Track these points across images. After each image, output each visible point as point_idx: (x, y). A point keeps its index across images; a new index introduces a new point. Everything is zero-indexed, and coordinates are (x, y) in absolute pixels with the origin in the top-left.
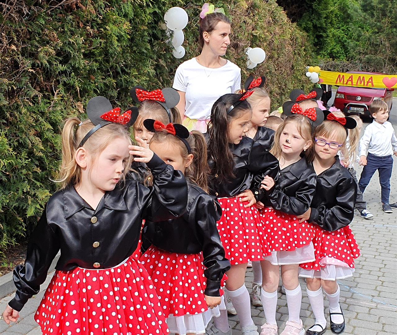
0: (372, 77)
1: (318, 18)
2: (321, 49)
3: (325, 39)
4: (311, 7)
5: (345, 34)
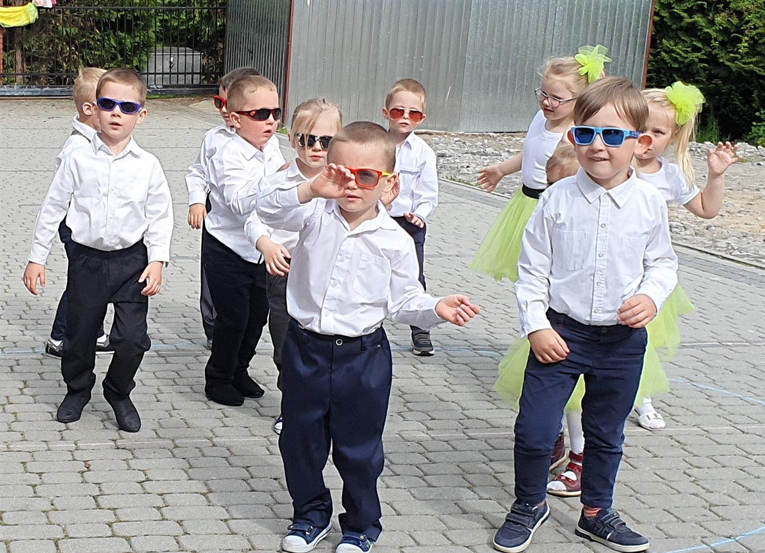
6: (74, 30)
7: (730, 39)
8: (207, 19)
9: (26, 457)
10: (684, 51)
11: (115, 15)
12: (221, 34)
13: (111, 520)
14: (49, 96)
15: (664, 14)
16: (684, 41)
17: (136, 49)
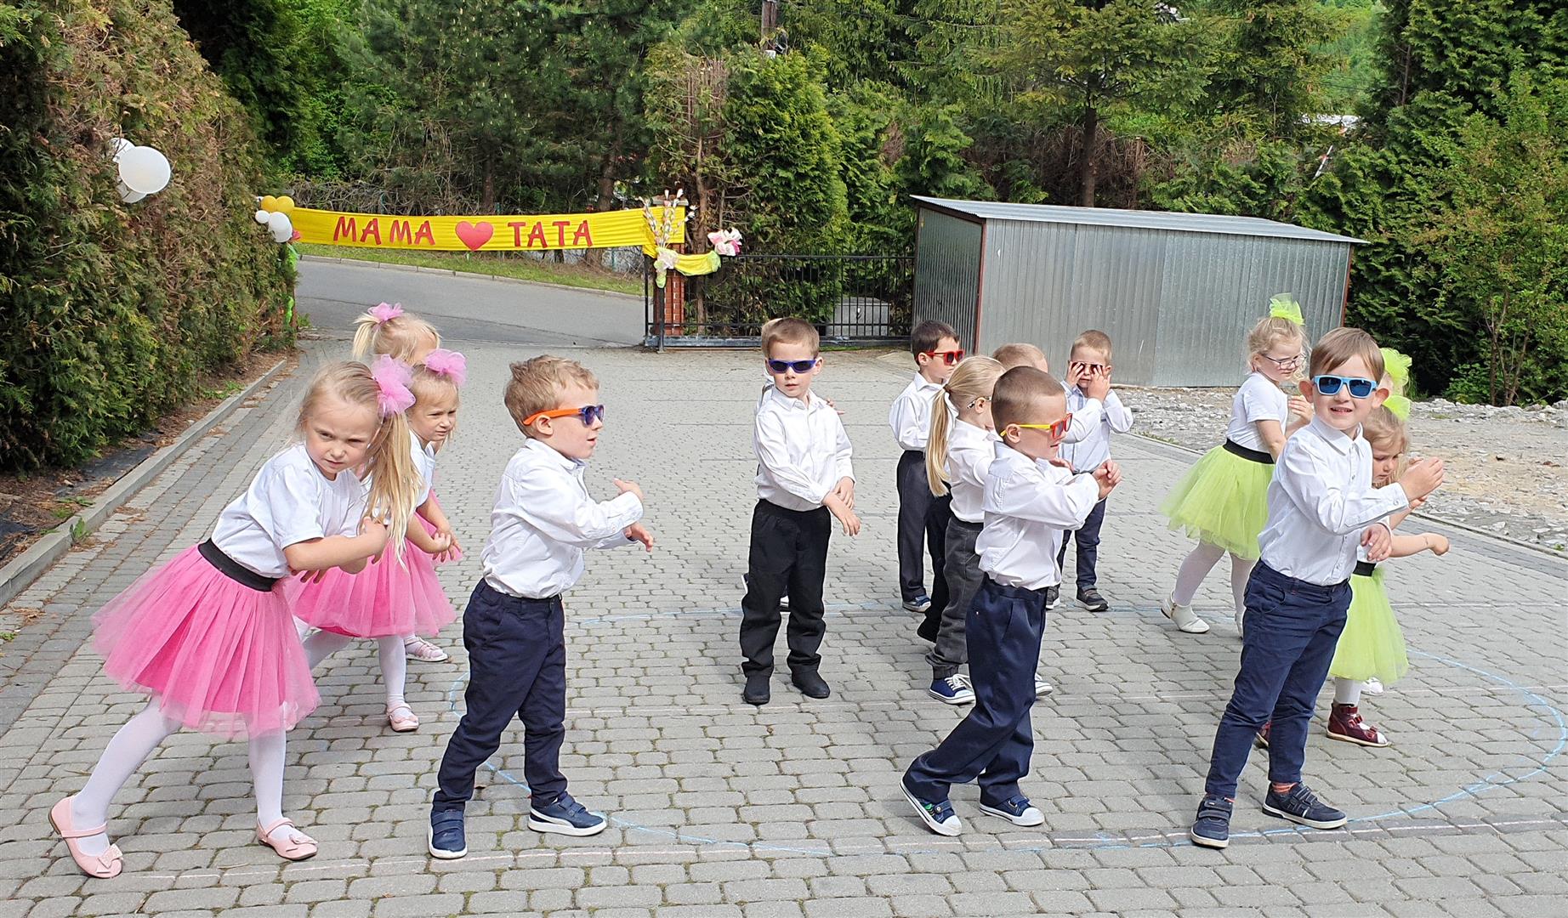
0: (427, 222)
1: (269, 66)
2: (285, 150)
3: (294, 124)
4: (244, 33)
5: (333, 112)
6: (758, 280)
7: (1428, 293)
8: (895, 269)
9: (707, 722)
10: (1380, 305)
11: (800, 265)
12: (909, 285)
13: (794, 787)
14: (731, 347)
15: (1361, 266)
16: (1381, 295)
17: (821, 299)
